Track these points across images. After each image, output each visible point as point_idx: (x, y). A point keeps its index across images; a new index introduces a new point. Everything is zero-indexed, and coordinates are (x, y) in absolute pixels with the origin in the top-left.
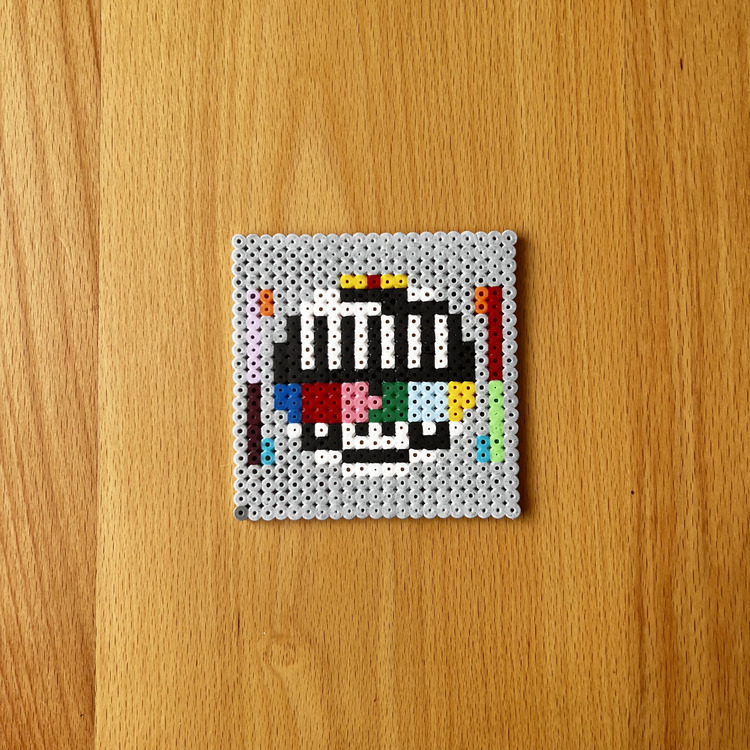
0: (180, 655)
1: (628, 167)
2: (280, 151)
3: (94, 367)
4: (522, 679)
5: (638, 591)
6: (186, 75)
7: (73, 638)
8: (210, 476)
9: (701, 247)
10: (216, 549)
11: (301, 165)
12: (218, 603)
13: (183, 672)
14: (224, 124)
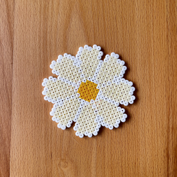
0: (34, 164)
1: (167, 26)
2: (66, 19)
3: (11, 80)
4: (133, 174)
5: (167, 149)
7: (3, 159)
8: (44, 113)
10: (45, 134)
11: (72, 23)
12: (46, 149)
13: (35, 169)
14: (50, 11)
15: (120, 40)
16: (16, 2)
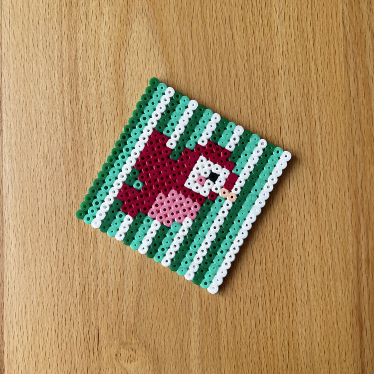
0: (60, 358)
1: (344, 34)
2: (119, 27)
4: (285, 367)
8: (77, 239)
10: (82, 288)
11: (133, 35)
12: (85, 323)
13: (62, 369)
14: (82, 10)
15: (241, 70)
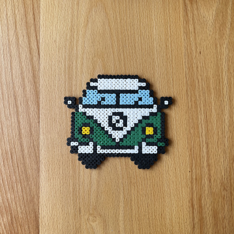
0: (63, 220)
1: (186, 81)
3: (38, 139)
4: (160, 225)
5: (192, 199)
6: (63, 57)
7: (33, 216)
8: (71, 169)
9: (207, 103)
10: (73, 190)
12: (74, 205)
13: (64, 225)
14: (74, 71)
16: (41, 63)
